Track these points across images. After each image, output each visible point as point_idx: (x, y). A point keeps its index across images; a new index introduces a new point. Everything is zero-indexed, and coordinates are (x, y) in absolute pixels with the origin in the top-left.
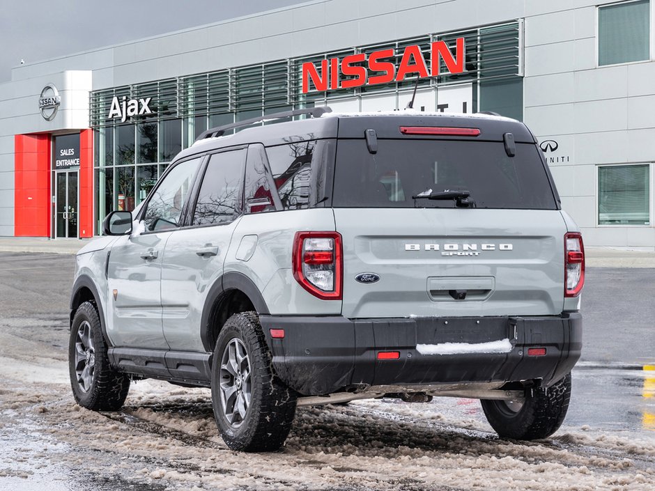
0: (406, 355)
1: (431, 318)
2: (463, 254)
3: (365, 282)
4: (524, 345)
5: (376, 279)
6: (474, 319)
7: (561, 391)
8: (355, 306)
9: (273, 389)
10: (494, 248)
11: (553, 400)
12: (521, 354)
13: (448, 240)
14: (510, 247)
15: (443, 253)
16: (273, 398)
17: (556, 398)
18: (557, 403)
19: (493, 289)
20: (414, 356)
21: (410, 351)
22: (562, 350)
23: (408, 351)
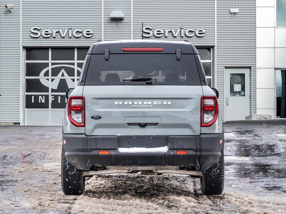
0: (113, 153)
1: (127, 136)
2: (144, 106)
3: (95, 119)
4: (174, 149)
5: (100, 118)
6: (150, 136)
7: (217, 172)
8: (91, 130)
9: (68, 167)
10: (160, 104)
11: (213, 176)
12: (172, 153)
13: (136, 100)
14: (169, 103)
15: (133, 106)
16: (68, 171)
17: (214, 175)
18: (215, 178)
19: (159, 123)
20: (116, 153)
21: (114, 151)
22: (196, 152)
23: (113, 151)
